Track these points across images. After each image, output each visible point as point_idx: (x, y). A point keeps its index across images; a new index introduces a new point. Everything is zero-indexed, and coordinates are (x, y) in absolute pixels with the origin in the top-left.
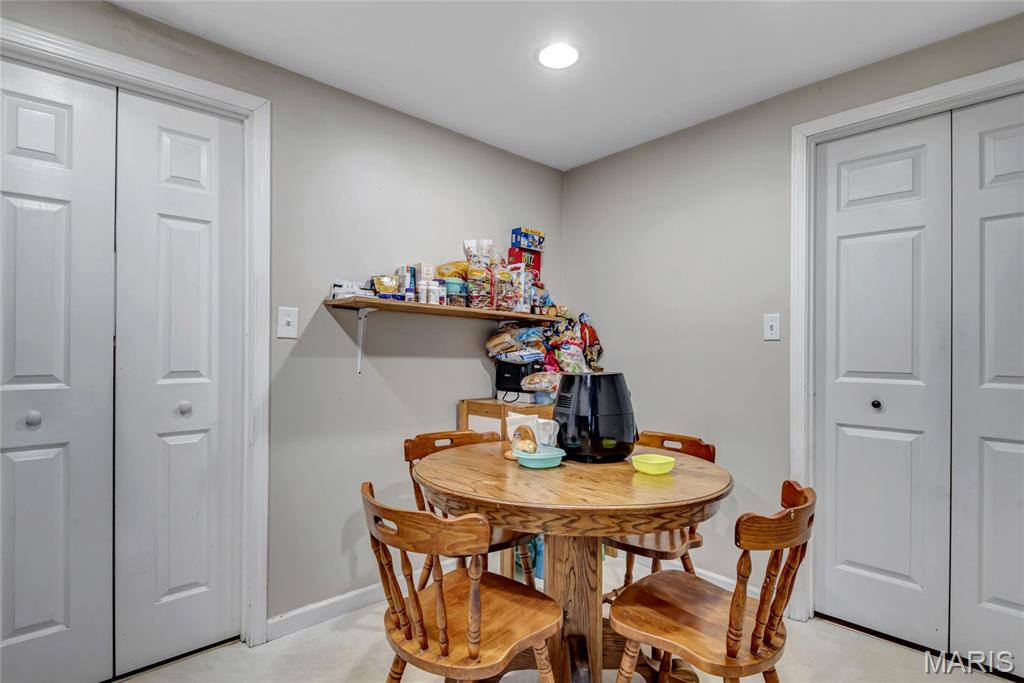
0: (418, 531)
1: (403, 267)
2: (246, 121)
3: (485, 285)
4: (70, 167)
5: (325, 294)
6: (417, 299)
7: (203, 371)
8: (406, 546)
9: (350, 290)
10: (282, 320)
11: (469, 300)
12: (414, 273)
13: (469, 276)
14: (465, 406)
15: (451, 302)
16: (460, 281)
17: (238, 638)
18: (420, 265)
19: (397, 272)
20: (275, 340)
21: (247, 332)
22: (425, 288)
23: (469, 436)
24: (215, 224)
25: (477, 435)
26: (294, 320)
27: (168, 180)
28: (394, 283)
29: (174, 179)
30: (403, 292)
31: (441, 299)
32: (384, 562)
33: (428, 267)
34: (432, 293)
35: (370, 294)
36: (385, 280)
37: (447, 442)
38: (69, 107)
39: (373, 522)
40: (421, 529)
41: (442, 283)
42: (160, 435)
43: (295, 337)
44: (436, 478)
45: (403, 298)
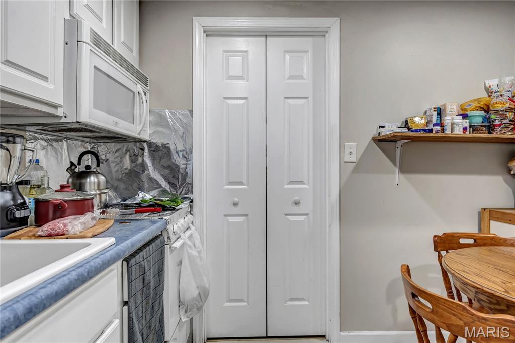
0: (452, 316)
1: (431, 109)
2: (327, 35)
3: (508, 114)
4: (248, 81)
5: (373, 132)
6: (443, 130)
7: (305, 182)
8: (440, 324)
9: (391, 129)
10: (347, 151)
11: (491, 128)
12: (440, 112)
13: (491, 108)
14: (487, 214)
15: (473, 130)
16: (483, 113)
17: (324, 337)
18: (445, 105)
19: (425, 113)
20: (343, 163)
21: (327, 159)
22: (450, 121)
23: (492, 238)
24: (311, 99)
25: (501, 239)
26: (354, 150)
27: (289, 79)
28: (424, 120)
29: (291, 77)
30: (431, 126)
31: (465, 129)
32: (421, 329)
33: (451, 106)
34: (456, 125)
35: (405, 130)
36: (417, 119)
37: (471, 241)
38: (246, 52)
39: (411, 296)
40: (454, 315)
41: (465, 116)
42: (286, 215)
43: (355, 161)
44: (464, 271)
45: (431, 131)
